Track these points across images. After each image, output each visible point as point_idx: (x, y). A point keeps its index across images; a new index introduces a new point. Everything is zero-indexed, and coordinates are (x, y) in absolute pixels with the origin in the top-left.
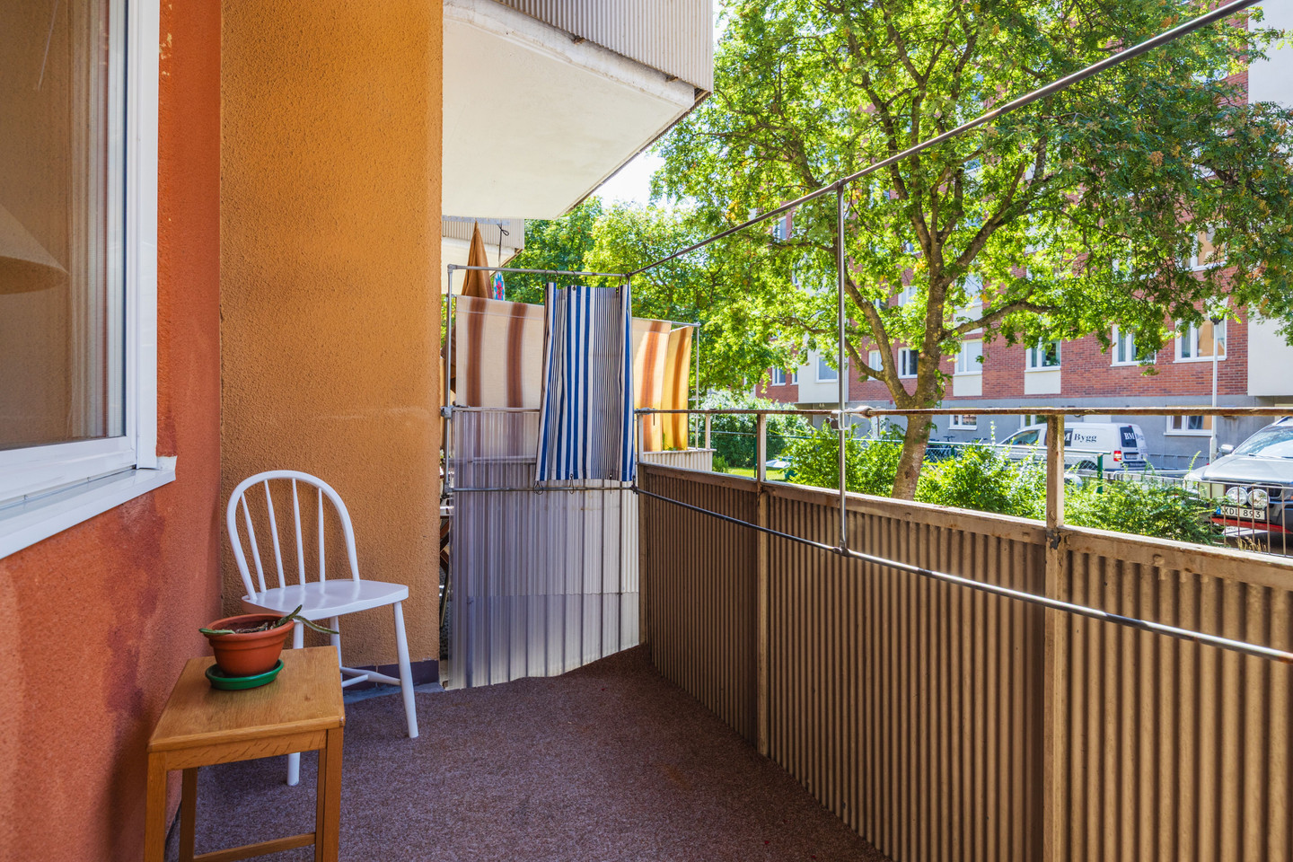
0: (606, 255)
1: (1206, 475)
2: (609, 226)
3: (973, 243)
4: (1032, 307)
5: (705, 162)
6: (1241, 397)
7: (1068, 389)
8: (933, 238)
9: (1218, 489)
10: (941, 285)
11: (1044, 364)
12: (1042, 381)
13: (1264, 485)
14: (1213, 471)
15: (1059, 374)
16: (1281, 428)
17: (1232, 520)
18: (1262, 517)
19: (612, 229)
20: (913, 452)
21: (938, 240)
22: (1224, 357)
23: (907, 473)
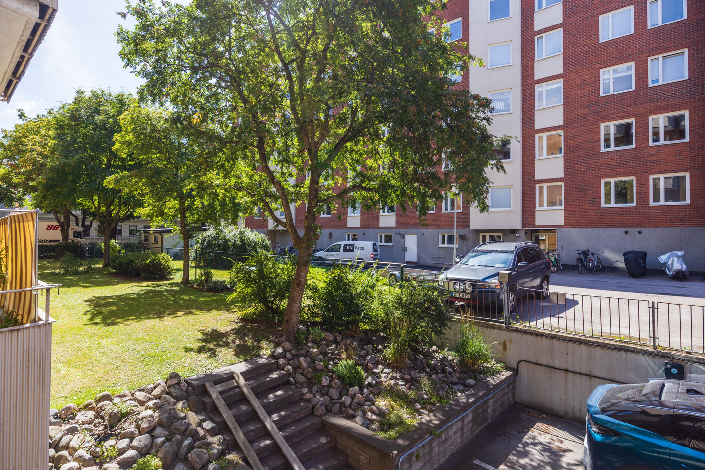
0: (130, 137)
1: (448, 276)
2: (131, 118)
3: (333, 150)
4: (365, 189)
5: (180, 84)
6: (467, 229)
7: (399, 224)
8: (313, 145)
9: (452, 284)
10: (316, 173)
11: (388, 212)
12: (387, 220)
13: (471, 281)
14: (450, 274)
15: (395, 217)
16: (478, 251)
17: (457, 299)
18: (470, 298)
19: (134, 121)
20: (301, 272)
21: (315, 147)
22: (460, 211)
23: (297, 285)
